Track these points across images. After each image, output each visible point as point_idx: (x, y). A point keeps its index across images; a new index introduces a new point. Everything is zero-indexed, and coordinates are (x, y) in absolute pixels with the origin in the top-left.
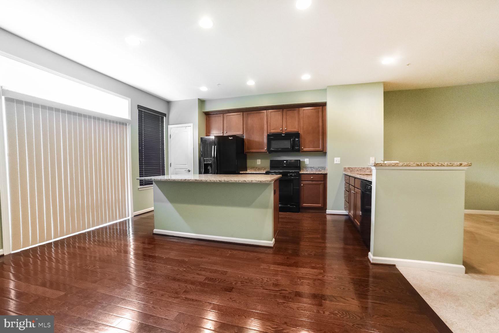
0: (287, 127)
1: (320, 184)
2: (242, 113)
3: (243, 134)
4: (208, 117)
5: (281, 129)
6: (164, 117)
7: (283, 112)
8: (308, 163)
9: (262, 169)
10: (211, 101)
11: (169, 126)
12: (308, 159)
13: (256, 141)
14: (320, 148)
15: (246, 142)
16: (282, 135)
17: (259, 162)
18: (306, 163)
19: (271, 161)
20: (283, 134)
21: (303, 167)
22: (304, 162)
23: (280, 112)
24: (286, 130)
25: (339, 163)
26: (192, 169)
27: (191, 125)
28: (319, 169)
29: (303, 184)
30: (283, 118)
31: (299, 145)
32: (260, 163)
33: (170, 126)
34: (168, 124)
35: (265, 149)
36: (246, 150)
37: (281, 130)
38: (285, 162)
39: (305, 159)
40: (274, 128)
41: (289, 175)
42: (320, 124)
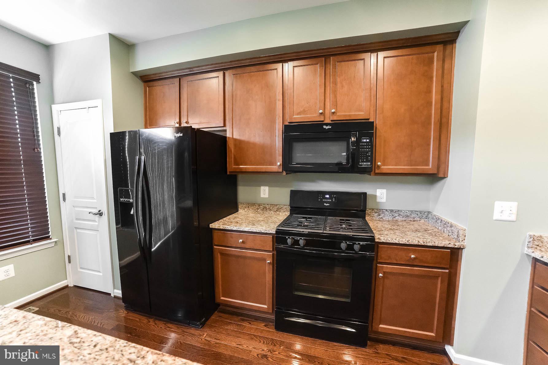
0: (335, 105)
1: (436, 276)
2: (221, 74)
3: (225, 125)
4: (148, 87)
5: (321, 111)
6: (35, 83)
7: (328, 65)
8: (384, 200)
9: (270, 210)
10: (148, 43)
11: (53, 106)
12: (384, 191)
13: (254, 144)
14: (430, 167)
15: (231, 145)
16: (325, 127)
17: (264, 192)
18: (378, 200)
19: (294, 194)
20: (327, 124)
21: (373, 209)
22: (375, 197)
23: (318, 65)
24: (333, 113)
25: (513, 218)
26: (104, 210)
27: (97, 102)
28: (413, 216)
29: (384, 273)
30: (327, 84)
31: (371, 156)
32: (266, 196)
33: (55, 108)
34: (52, 101)
35: (279, 164)
36: (231, 167)
37: (321, 113)
38: (328, 196)
39: (378, 190)
40: (302, 110)
41: (343, 245)
42: (435, 96)
